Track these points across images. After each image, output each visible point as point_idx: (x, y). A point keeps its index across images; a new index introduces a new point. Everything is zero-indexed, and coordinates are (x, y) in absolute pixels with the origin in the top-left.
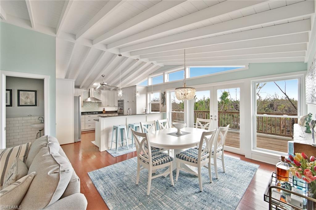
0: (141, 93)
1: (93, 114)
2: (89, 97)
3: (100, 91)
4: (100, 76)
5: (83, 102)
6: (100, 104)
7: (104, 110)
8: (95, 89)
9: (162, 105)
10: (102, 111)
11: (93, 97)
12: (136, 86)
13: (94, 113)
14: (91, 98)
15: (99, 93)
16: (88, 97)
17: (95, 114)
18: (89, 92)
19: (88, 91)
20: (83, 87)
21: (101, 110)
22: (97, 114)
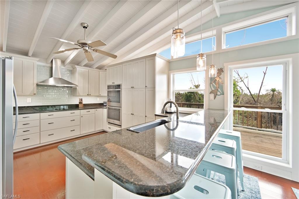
0: (162, 72)
1: (60, 110)
2: (51, 76)
3: (74, 68)
4: (76, 23)
5: (35, 85)
6: (73, 90)
7: (81, 103)
8: (63, 62)
9: (212, 96)
10: (78, 103)
11: (60, 77)
12: (155, 55)
13: (62, 107)
14: (55, 79)
15: (72, 72)
16: (49, 76)
17: (64, 110)
18: (52, 68)
19: (49, 65)
20: (34, 55)
21: (76, 101)
22: (66, 110)
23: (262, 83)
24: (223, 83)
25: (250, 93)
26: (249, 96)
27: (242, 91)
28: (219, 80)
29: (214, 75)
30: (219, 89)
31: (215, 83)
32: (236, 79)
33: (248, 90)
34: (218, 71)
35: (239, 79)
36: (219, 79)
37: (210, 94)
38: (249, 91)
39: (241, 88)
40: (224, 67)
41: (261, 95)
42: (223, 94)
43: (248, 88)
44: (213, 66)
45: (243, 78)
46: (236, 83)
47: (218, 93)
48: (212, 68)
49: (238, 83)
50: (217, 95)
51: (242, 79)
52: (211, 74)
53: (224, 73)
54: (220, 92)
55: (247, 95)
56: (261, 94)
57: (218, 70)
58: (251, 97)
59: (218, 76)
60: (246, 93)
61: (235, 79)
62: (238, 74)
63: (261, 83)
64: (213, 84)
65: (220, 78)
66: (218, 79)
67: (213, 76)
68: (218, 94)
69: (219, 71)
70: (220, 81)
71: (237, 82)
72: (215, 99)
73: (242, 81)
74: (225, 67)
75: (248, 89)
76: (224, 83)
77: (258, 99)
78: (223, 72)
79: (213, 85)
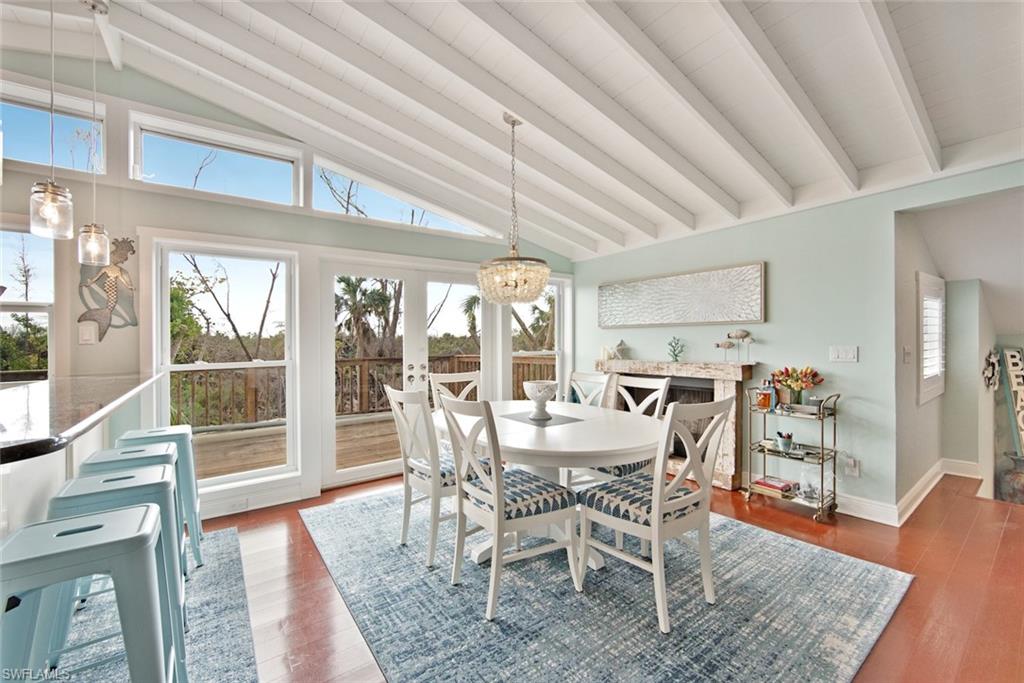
23: (268, 302)
24: (134, 288)
25: (234, 334)
26: (232, 341)
27: (208, 324)
28: (117, 277)
29: (101, 257)
30: (118, 307)
31: (102, 287)
32: (185, 282)
33: (229, 323)
34: (114, 248)
35: (197, 282)
36: (118, 274)
37: (79, 321)
38: (231, 327)
39: (203, 313)
40: (138, 237)
41: (266, 339)
42: (135, 324)
43: (228, 316)
44: (93, 229)
45: (212, 280)
46: (188, 295)
47: (116, 321)
48: (93, 235)
49: (192, 295)
50: (110, 325)
51: (210, 284)
52: (87, 255)
53: (138, 255)
54: (121, 316)
55: (227, 337)
56: (265, 335)
57: (115, 242)
58: (239, 343)
59: (115, 265)
60: (221, 332)
61: (182, 281)
62: (195, 266)
63: (266, 303)
64: (95, 287)
65: (121, 269)
66: (112, 274)
67: (95, 262)
68: (113, 323)
69: (117, 247)
70: (123, 279)
71: (191, 292)
72: (100, 340)
73: (208, 289)
74: (141, 239)
75: (230, 320)
76: (137, 289)
77: (258, 348)
78: (134, 252)
79: (92, 291)
